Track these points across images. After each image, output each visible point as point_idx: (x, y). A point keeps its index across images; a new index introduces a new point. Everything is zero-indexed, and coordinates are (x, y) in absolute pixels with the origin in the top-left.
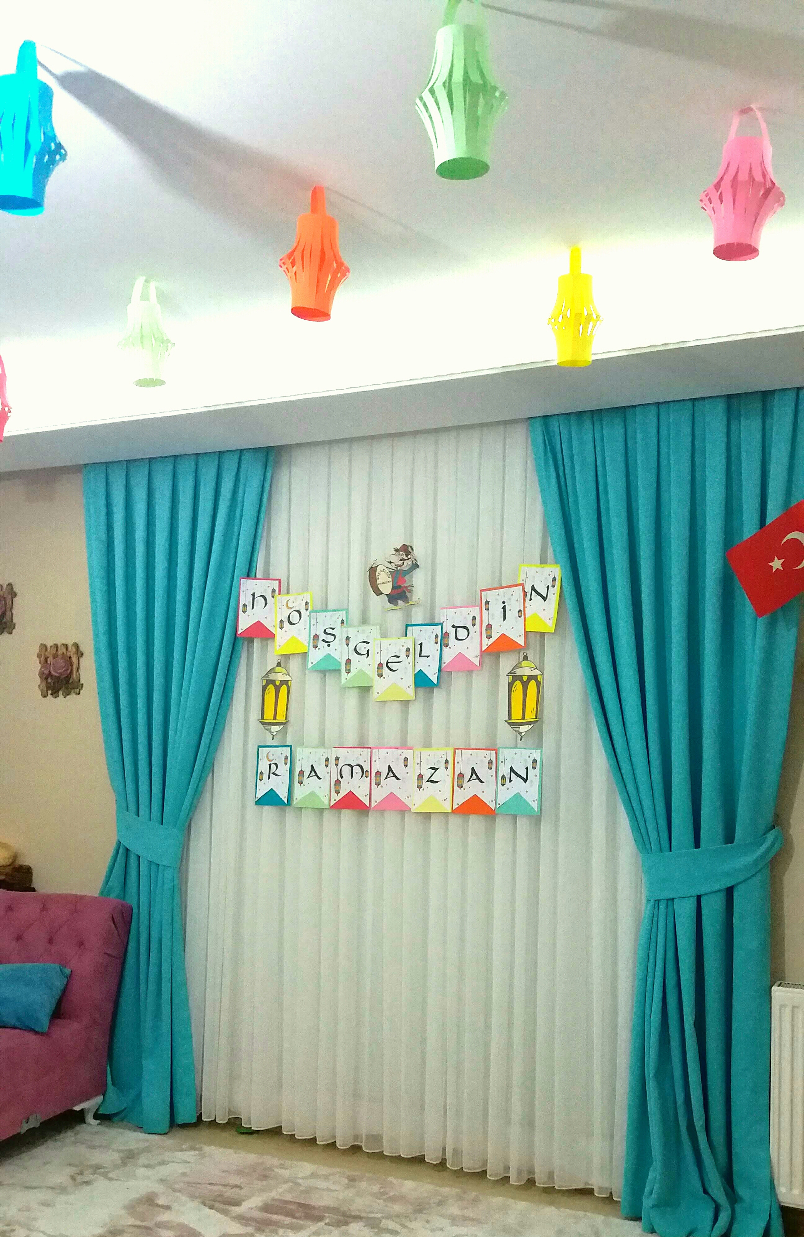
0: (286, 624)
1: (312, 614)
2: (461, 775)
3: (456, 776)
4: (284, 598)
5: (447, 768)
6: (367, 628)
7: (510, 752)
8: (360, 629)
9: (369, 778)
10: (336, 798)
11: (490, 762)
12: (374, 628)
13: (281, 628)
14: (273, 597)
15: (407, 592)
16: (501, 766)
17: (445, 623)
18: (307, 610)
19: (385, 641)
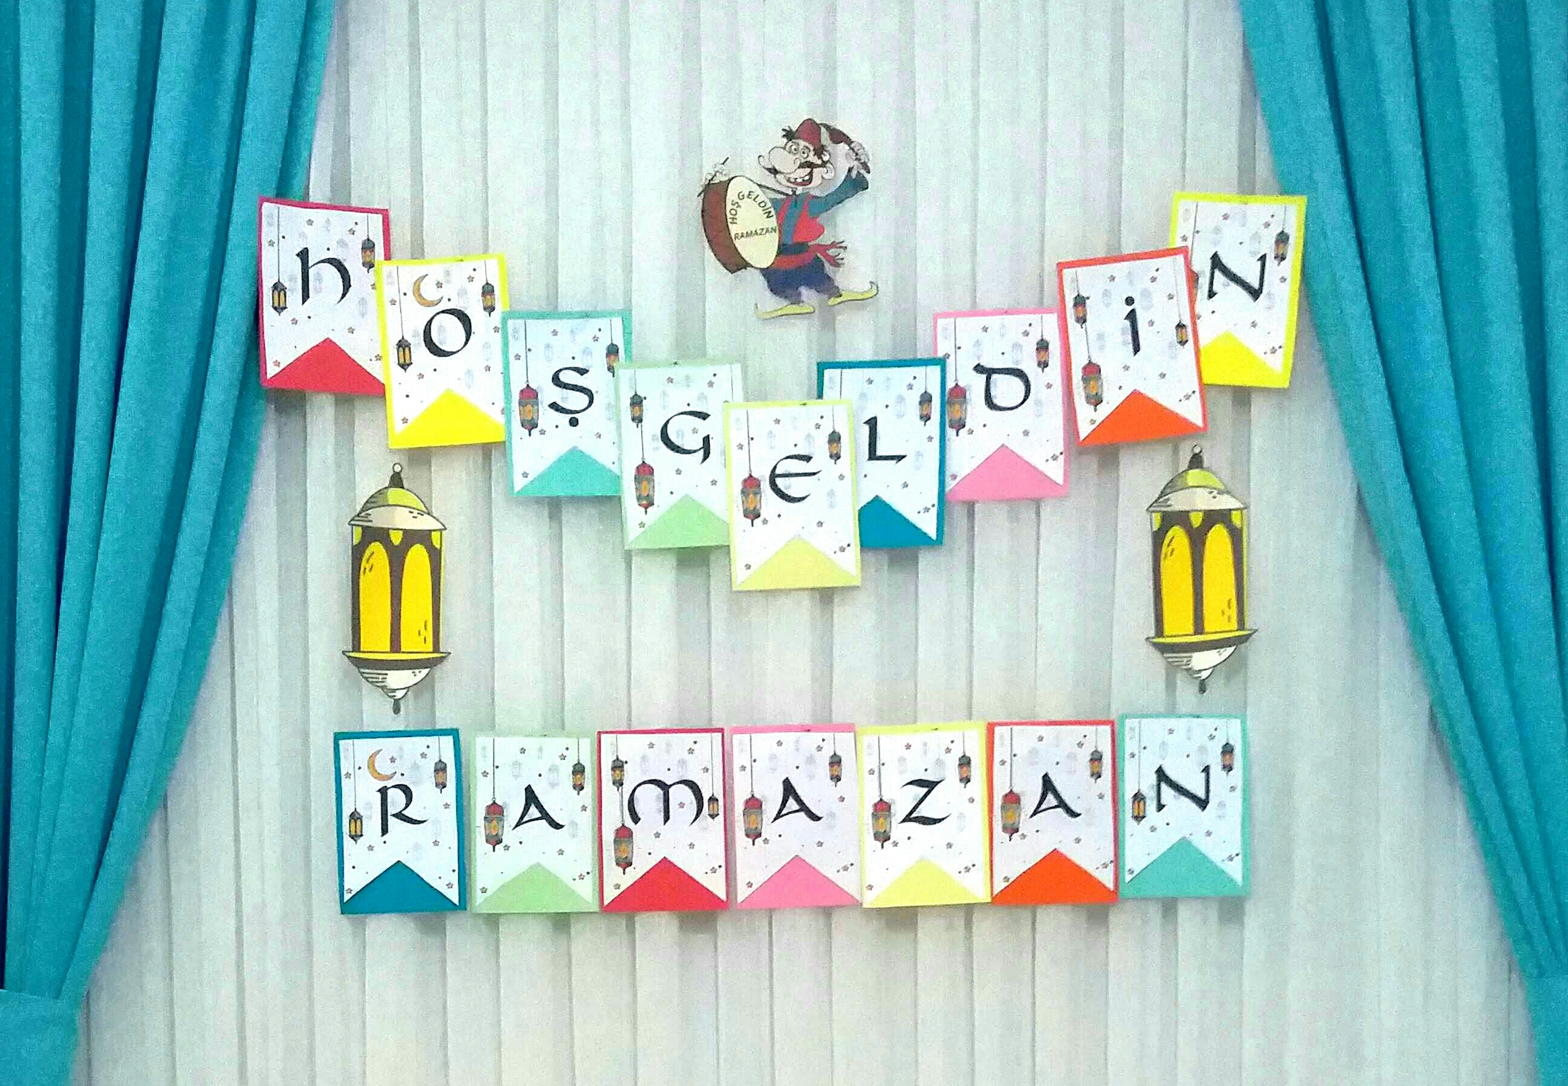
0: (420, 353)
1: (511, 323)
2: (1012, 799)
3: (998, 802)
4: (408, 271)
5: (966, 780)
6: (701, 373)
7: (1153, 729)
8: (677, 373)
9: (720, 818)
10: (618, 881)
11: (1096, 758)
12: (723, 371)
13: (404, 366)
14: (369, 265)
15: (827, 265)
16: (1129, 768)
17: (952, 358)
18: (490, 309)
19: (762, 414)
